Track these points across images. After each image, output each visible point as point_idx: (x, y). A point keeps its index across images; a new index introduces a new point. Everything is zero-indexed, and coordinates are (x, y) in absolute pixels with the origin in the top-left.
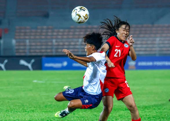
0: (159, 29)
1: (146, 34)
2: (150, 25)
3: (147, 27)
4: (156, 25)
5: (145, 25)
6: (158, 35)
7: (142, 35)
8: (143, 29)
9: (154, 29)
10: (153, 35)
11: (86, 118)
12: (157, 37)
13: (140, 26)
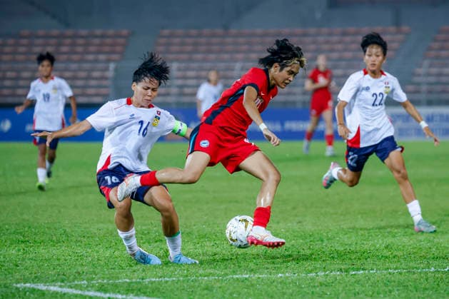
0: (241, 40)
1: (209, 52)
2: (220, 31)
3: (214, 35)
4: (233, 31)
5: (206, 31)
6: (240, 56)
7: (199, 56)
8: (203, 40)
9: (229, 40)
10: (226, 56)
11: (57, 262)
12: (236, 61)
13: (193, 32)
